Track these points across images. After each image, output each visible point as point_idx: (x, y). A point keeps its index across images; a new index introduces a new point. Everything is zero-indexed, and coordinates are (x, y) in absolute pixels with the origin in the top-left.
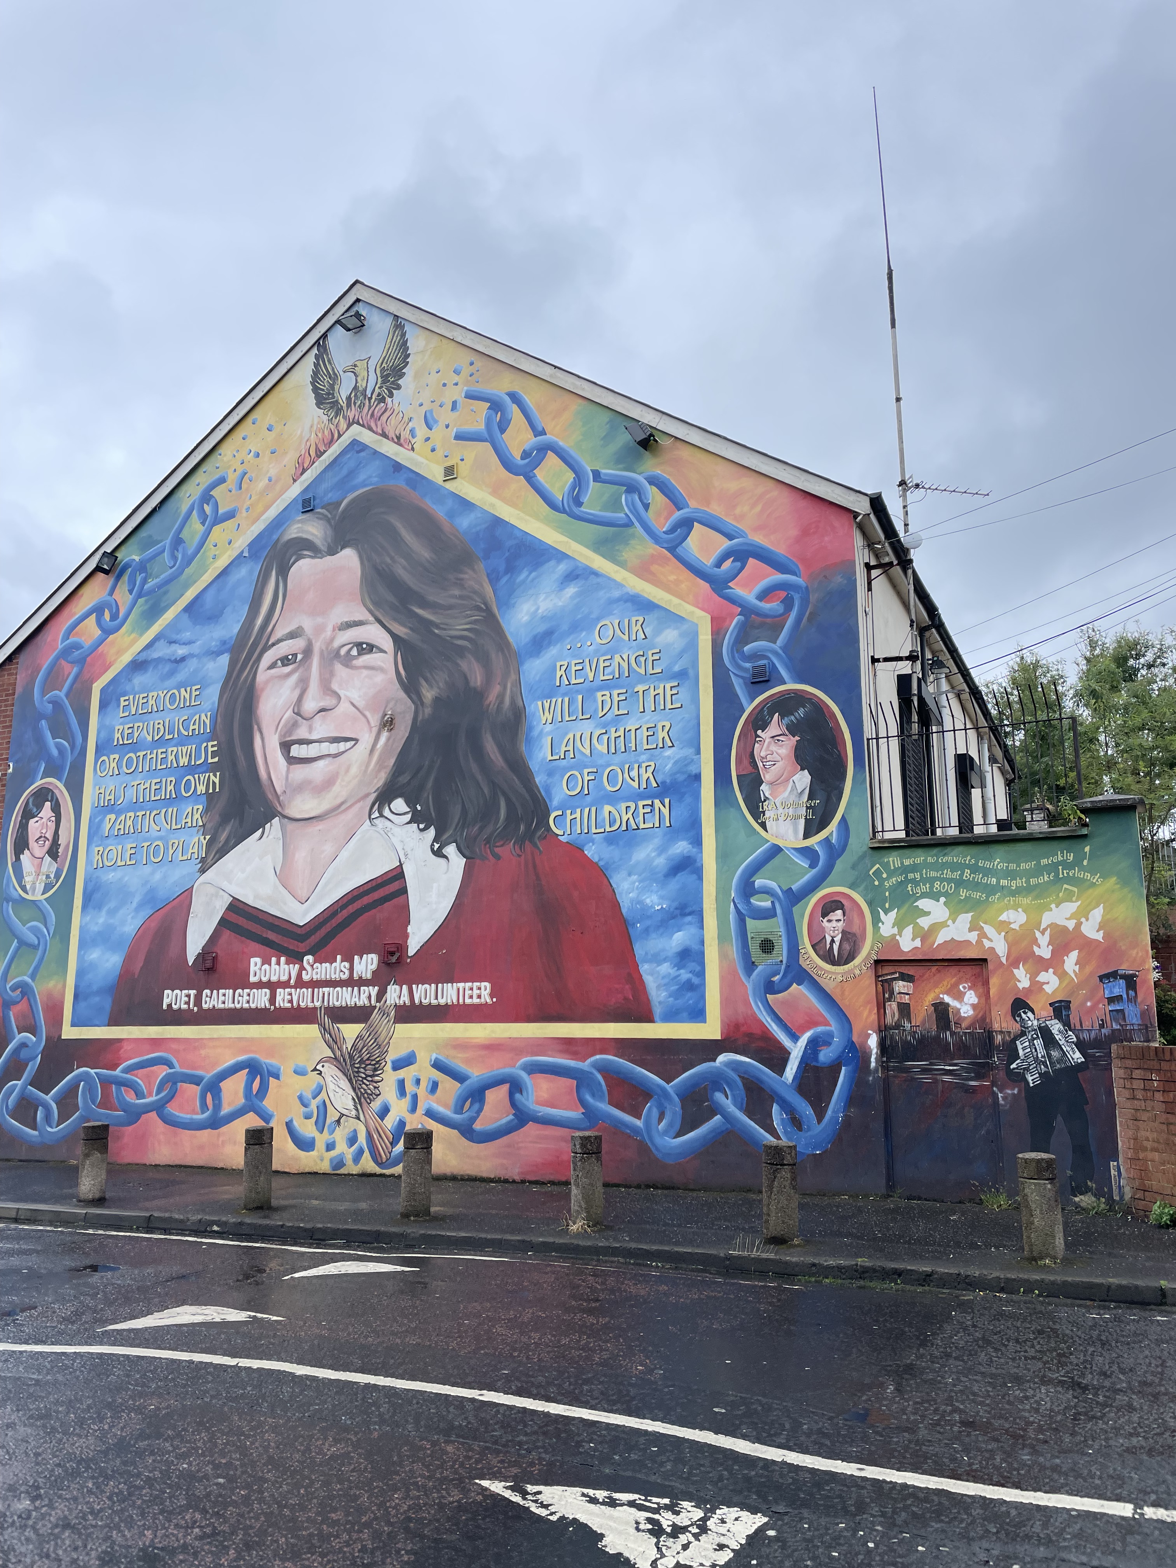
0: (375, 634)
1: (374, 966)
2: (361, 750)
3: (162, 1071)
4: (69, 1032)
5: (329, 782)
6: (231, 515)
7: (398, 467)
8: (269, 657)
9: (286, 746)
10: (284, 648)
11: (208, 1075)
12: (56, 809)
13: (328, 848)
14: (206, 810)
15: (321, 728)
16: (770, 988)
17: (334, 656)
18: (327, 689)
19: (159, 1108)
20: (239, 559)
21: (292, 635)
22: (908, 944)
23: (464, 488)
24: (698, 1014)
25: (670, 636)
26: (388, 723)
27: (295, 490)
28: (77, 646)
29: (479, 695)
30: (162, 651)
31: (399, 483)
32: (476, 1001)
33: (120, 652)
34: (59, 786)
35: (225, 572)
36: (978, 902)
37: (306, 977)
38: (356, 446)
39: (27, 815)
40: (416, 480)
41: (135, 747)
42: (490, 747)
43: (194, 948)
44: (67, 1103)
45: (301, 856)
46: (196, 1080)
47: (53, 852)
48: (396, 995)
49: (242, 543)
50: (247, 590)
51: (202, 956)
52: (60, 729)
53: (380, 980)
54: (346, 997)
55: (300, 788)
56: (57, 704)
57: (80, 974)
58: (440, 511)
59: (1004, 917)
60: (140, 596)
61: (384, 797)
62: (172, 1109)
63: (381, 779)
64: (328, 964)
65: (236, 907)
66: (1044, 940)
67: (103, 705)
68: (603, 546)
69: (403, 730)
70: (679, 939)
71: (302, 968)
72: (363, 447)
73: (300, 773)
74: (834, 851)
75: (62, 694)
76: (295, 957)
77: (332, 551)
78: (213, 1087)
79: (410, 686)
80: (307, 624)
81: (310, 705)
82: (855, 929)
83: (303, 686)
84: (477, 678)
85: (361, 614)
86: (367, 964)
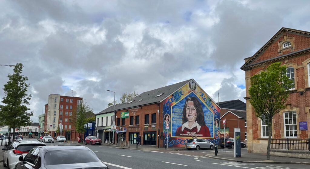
0: (194, 108)
2: (194, 117)
3: (180, 140)
4: (172, 137)
5: (191, 119)
6: (183, 94)
7: (196, 96)
8: (187, 108)
9: (189, 116)
10: (188, 107)
11: (184, 140)
12: (168, 117)
13: (192, 124)
14: (182, 120)
15: (191, 115)
16: (216, 136)
17: (192, 109)
18: (191, 112)
19: (180, 143)
20: (184, 99)
21: (189, 107)
22: (221, 134)
23: (200, 99)
24: (213, 137)
25: (212, 114)
26: (196, 115)
27: (188, 94)
28: (169, 102)
29: (201, 115)
30: (178, 105)
31: (196, 97)
33: (174, 104)
34: (169, 115)
35: (183, 99)
36: (224, 132)
38: (192, 92)
39: (166, 117)
40: (197, 97)
41: (176, 113)
42: (202, 119)
43: (182, 131)
44: (172, 143)
45: (190, 125)
46: (183, 141)
47: (169, 121)
48: (197, 135)
49: (184, 97)
50: (185, 102)
51: (183, 131)
52: (168, 109)
53: (196, 134)
55: (190, 119)
56: (168, 107)
57: (172, 132)
58: (199, 100)
60: (175, 99)
61: (196, 121)
62: (181, 143)
63: (195, 120)
65: (185, 128)
67: (172, 108)
68: (208, 107)
69: (197, 116)
70: (212, 133)
72: (193, 93)
73: (190, 118)
74: (219, 128)
75: (168, 106)
76: (190, 132)
77: (191, 101)
78: (185, 141)
79: (197, 113)
80: (190, 106)
81: (190, 113)
82: (219, 133)
83: (190, 111)
84: (201, 113)
85: (193, 106)
86: (195, 133)
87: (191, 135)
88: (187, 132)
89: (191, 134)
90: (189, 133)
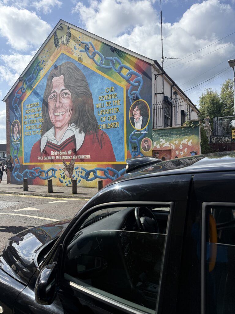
0: (68, 91)
1: (71, 152)
2: (67, 114)
3: (39, 170)
4: (24, 164)
5: (61, 121)
6: (42, 69)
8: (50, 96)
9: (54, 114)
10: (52, 95)
11: (46, 171)
12: (18, 125)
14: (42, 125)
15: (60, 110)
16: (135, 155)
17: (61, 96)
18: (60, 103)
20: (44, 78)
21: (53, 92)
24: (123, 160)
26: (71, 109)
27: (52, 64)
28: (18, 95)
29: (86, 103)
31: (70, 61)
32: (88, 158)
34: (18, 121)
36: (171, 139)
37: (60, 154)
39: (14, 126)
40: (73, 60)
42: (88, 114)
43: (42, 149)
44: (25, 175)
47: (18, 133)
48: (75, 157)
49: (44, 74)
51: (43, 151)
52: (17, 111)
54: (67, 158)
55: (57, 121)
56: (16, 106)
57: (25, 154)
59: (175, 142)
60: (28, 86)
61: (71, 123)
62: (41, 176)
63: (70, 120)
64: (63, 152)
65: (48, 142)
66: (181, 146)
67: (24, 106)
69: (73, 110)
71: (60, 153)
72: (64, 54)
73: (57, 118)
76: (58, 151)
77: (59, 75)
79: (74, 102)
80: (56, 90)
81: (57, 106)
82: (150, 145)
83: (56, 102)
84: (85, 100)
85: (65, 88)
86: (70, 152)
87: (60, 158)
88: (52, 152)
89: (59, 155)
90: (56, 153)
